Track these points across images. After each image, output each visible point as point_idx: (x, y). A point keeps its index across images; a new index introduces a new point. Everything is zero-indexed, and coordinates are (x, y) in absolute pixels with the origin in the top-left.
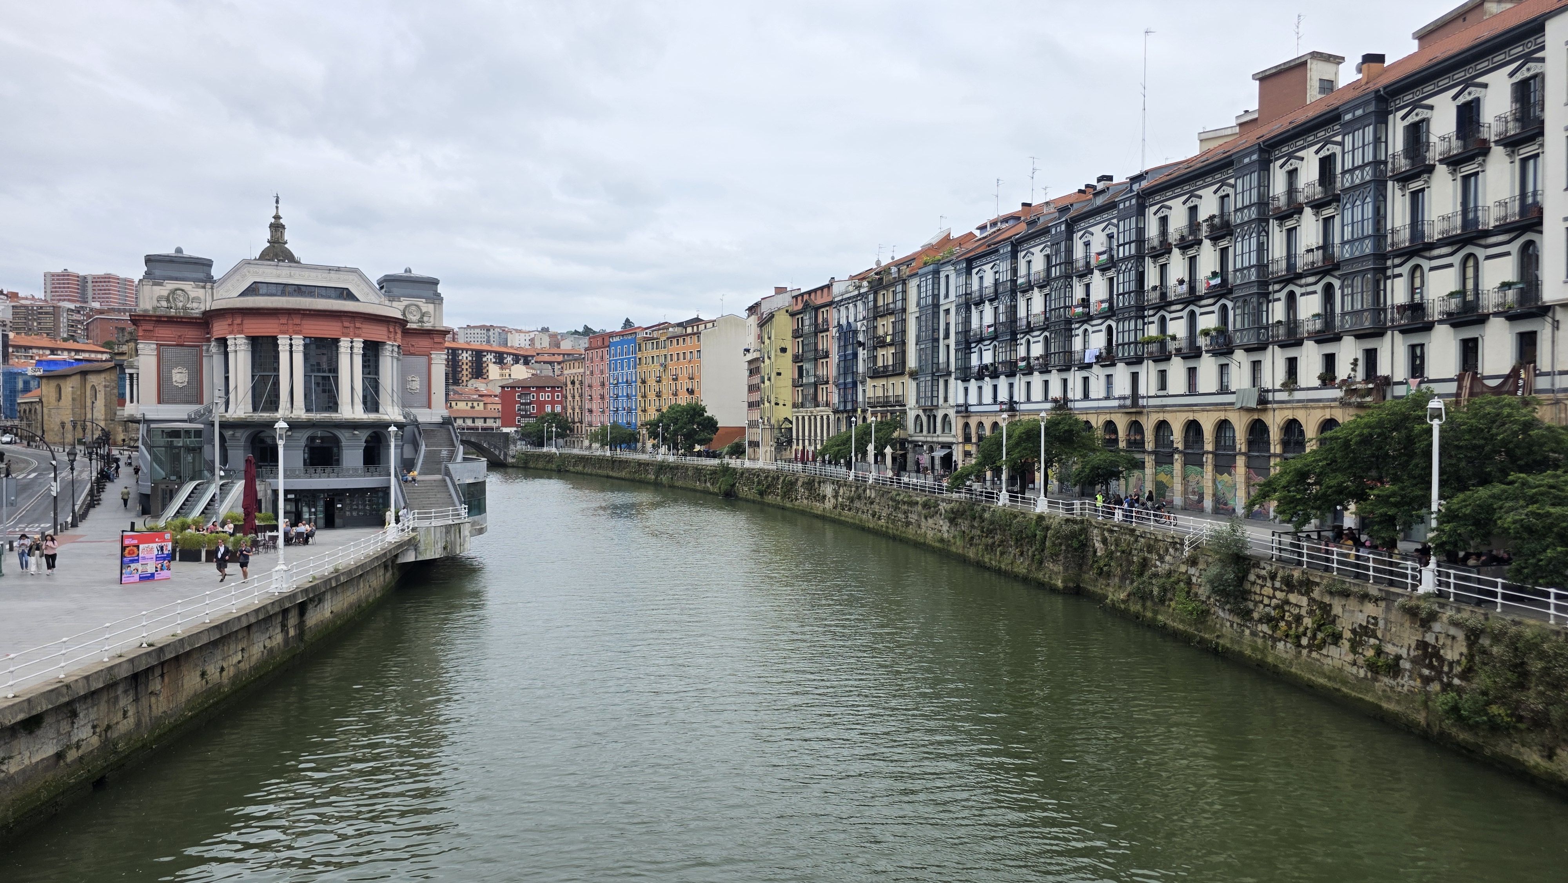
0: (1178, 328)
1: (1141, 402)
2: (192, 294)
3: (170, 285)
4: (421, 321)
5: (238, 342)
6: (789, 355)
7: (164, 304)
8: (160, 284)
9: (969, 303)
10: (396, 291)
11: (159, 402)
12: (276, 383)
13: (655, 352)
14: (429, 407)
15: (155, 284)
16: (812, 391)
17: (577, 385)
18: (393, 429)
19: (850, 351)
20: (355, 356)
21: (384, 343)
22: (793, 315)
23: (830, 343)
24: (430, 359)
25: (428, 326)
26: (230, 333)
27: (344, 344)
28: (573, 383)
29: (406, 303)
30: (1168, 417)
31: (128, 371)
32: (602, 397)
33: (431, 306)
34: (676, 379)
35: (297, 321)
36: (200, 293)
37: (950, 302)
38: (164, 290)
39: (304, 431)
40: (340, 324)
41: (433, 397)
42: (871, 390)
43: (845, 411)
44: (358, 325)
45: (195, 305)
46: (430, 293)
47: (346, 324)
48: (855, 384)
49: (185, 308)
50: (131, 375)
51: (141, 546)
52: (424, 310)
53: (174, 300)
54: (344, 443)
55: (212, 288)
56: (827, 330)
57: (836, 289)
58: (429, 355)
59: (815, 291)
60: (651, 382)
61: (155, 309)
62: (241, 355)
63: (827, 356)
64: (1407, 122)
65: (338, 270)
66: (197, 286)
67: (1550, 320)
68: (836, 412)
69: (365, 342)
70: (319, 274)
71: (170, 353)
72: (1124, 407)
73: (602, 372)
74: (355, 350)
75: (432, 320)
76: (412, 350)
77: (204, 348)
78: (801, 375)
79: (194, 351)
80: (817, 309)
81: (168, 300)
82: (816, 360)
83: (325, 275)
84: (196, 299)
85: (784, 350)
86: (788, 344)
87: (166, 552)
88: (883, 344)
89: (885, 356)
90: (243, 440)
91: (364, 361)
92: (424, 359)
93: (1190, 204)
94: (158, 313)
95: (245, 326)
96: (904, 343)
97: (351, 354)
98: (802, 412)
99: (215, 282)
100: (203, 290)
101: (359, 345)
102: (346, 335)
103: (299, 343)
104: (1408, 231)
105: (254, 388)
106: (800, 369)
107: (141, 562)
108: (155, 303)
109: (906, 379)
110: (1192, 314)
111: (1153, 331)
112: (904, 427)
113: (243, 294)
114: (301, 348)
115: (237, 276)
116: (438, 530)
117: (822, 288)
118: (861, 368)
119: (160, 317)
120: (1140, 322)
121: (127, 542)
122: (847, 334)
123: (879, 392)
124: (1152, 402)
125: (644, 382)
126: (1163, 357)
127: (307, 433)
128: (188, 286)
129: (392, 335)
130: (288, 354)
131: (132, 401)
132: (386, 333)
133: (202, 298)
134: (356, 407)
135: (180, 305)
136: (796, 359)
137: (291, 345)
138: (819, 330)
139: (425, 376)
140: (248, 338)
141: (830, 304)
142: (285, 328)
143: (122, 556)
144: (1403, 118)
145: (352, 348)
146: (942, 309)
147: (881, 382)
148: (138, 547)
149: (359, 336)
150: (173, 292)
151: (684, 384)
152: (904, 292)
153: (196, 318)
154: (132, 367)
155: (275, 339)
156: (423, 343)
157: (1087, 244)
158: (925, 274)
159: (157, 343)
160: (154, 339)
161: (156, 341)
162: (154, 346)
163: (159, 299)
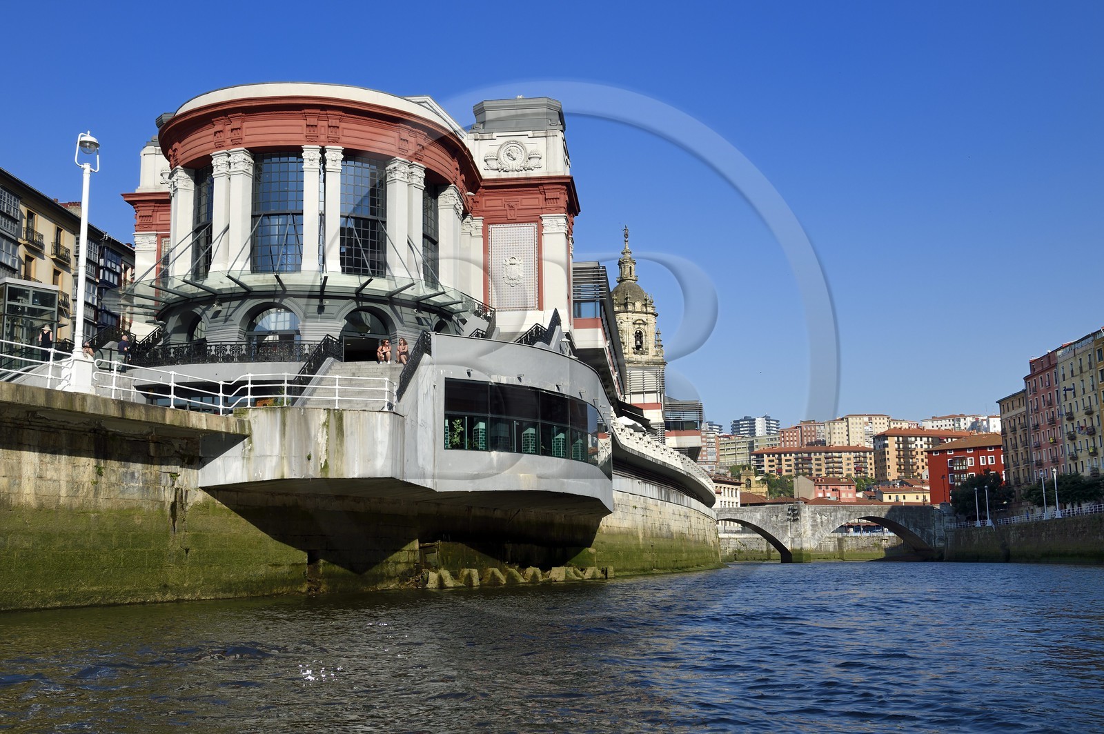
4: (525, 167)
14: (540, 307)
24: (540, 228)
25: (536, 172)
29: (501, 141)
33: (542, 142)
52: (530, 147)
58: (538, 221)
61: (157, 186)
69: (346, 151)
92: (529, 230)
139: (533, 256)
156: (530, 200)
159: (157, 234)
160: (154, 227)
161: (156, 230)
162: (154, 238)
163: (162, 172)
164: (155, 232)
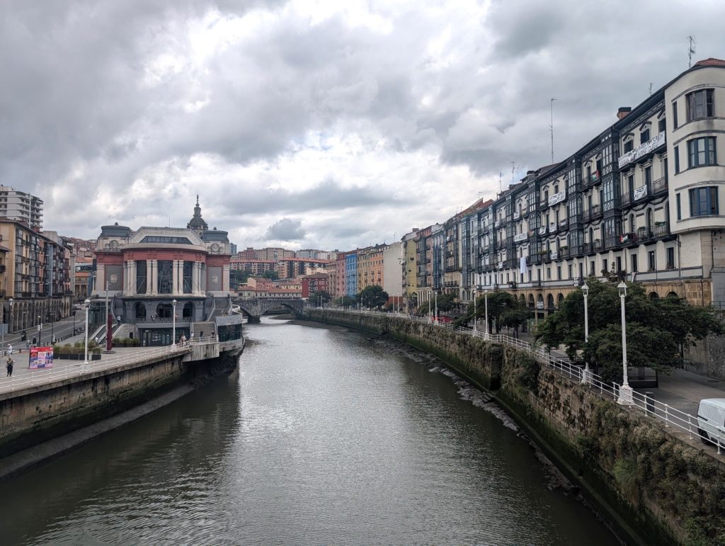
0: (553, 247)
1: (542, 284)
2: (120, 242)
3: (111, 239)
4: (219, 251)
5: (131, 263)
6: (415, 261)
7: (108, 247)
8: (107, 239)
9: (481, 236)
10: (208, 238)
11: (105, 289)
12: (146, 281)
13: (365, 261)
14: (222, 290)
15: (105, 238)
16: (424, 279)
17: (333, 277)
18: (175, 301)
19: (437, 259)
20: (180, 268)
21: (194, 262)
22: (416, 242)
23: (430, 255)
24: (223, 268)
25: (222, 253)
26: (129, 259)
27: (175, 263)
28: (331, 276)
29: (212, 244)
30: (552, 292)
32: (343, 283)
33: (223, 244)
34: (373, 274)
35: (155, 253)
36: (123, 242)
37: (474, 234)
38: (107, 242)
40: (173, 254)
41: (224, 285)
42: (447, 278)
43: (436, 289)
44: (182, 254)
45: (120, 247)
46: (224, 239)
47: (176, 254)
48: (440, 276)
49: (116, 249)
50: (95, 278)
51: (39, 353)
52: (220, 246)
53: (112, 245)
55: (128, 240)
56: (429, 249)
57: (433, 230)
58: (222, 266)
59: (425, 230)
60: (363, 275)
61: (104, 249)
62: (132, 269)
63: (429, 261)
64: (625, 142)
66: (122, 239)
67: (677, 243)
68: (433, 289)
70: (173, 232)
71: (109, 268)
72: (536, 287)
73: (343, 271)
74: (180, 266)
75: (223, 250)
76: (211, 264)
78: (420, 272)
80: (425, 239)
81: (110, 245)
82: (425, 264)
83: (176, 232)
84: (121, 245)
85: (412, 259)
86: (414, 256)
87: (50, 355)
88: (451, 256)
89: (451, 262)
90: (132, 305)
91: (184, 270)
93: (555, 185)
94: (106, 251)
95: (134, 256)
96: (457, 255)
97: (178, 267)
98: (421, 290)
99: (130, 237)
101: (181, 263)
103: (155, 263)
104: (628, 195)
105: (137, 282)
106: (420, 268)
107: (39, 359)
108: (104, 247)
109: (458, 273)
110: (558, 240)
111: (545, 248)
112: (458, 297)
113: (142, 241)
114: (156, 265)
115: (139, 234)
117: (427, 229)
118: (442, 267)
119: (106, 253)
120: (539, 244)
121: (32, 351)
122: (437, 250)
123: (450, 280)
124: (546, 284)
125: (360, 276)
126: (549, 262)
127: (158, 303)
128: (118, 239)
129: (198, 258)
130: (151, 268)
131: (95, 290)
132: (195, 257)
133: (124, 244)
134: (180, 291)
135: (115, 247)
136: (418, 263)
137: (152, 264)
138: (427, 248)
139: (220, 276)
140: (135, 261)
141: (430, 236)
142: (149, 256)
143: (30, 357)
144: (624, 140)
145: (178, 264)
146: (472, 237)
147: (450, 274)
148: (37, 353)
149: (182, 259)
150: (112, 242)
151: (377, 276)
152: (457, 230)
153: (119, 253)
154: (95, 274)
155: (145, 261)
156: (220, 261)
157: (520, 205)
158: (464, 221)
159: (105, 264)
160: (104, 262)
162: (103, 266)
163: (106, 245)
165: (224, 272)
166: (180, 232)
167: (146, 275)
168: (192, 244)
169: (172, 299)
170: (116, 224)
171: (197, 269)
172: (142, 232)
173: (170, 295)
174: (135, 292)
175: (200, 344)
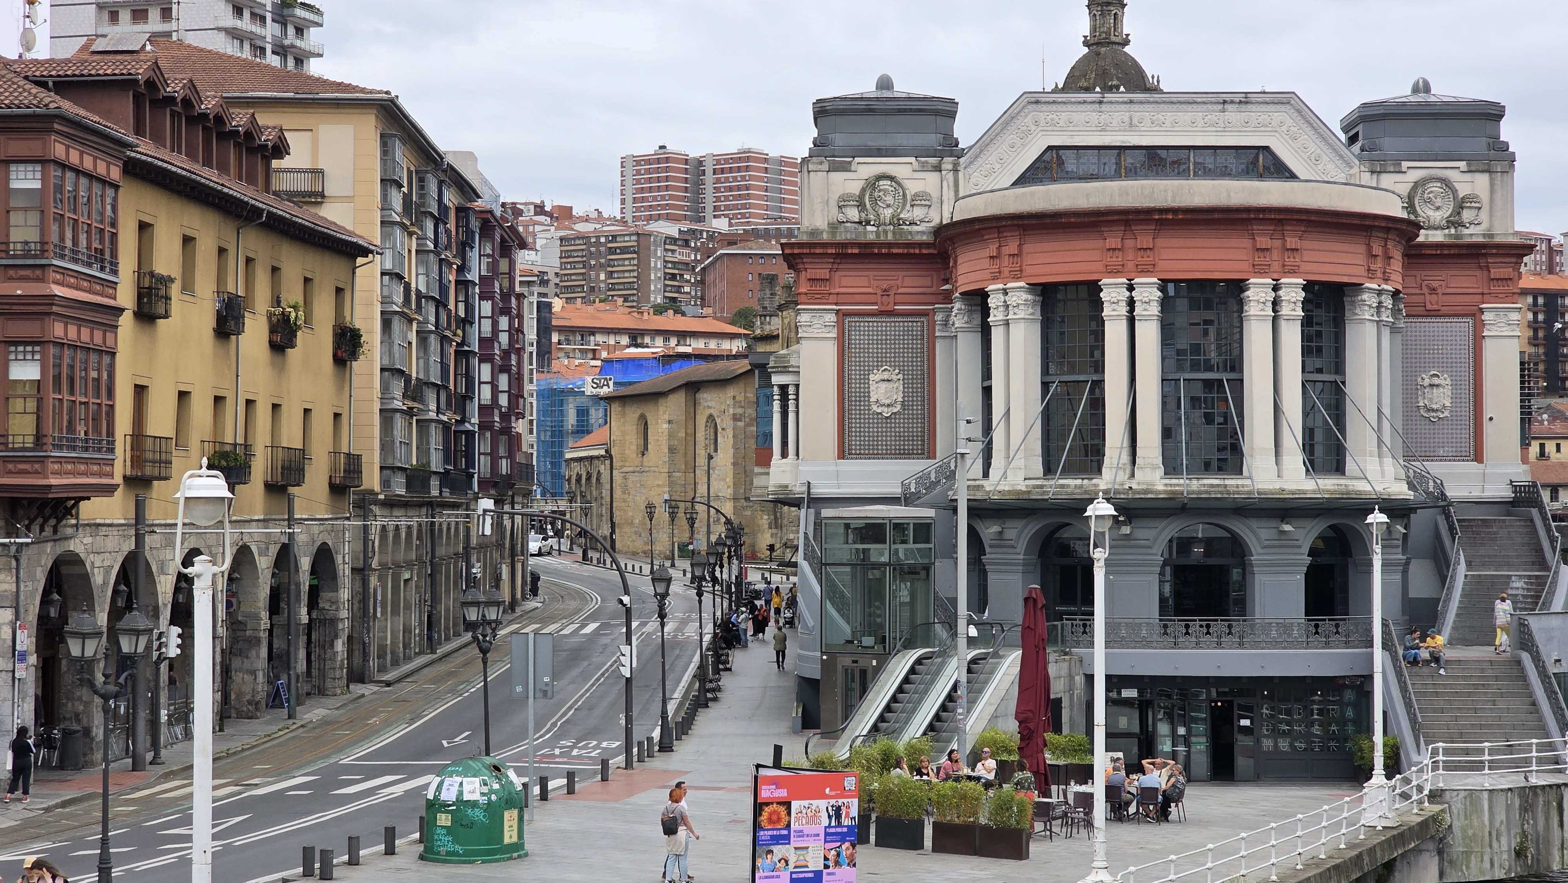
2: (913, 187)
3: (866, 168)
4: (1454, 222)
5: (1012, 299)
7: (853, 214)
8: (845, 168)
10: (1390, 145)
11: (842, 455)
12: (1098, 404)
14: (1478, 457)
15: (834, 168)
18: (1377, 518)
20: (1283, 325)
21: (1357, 287)
24: (1479, 326)
25: (1473, 234)
26: (994, 279)
27: (1257, 294)
29: (1414, 176)
31: (777, 379)
33: (1482, 181)
35: (1145, 240)
36: (929, 182)
39: (1161, 524)
40: (1246, 242)
41: (1488, 429)
44: (1292, 241)
45: (918, 213)
46: (1479, 145)
47: (1263, 241)
49: (897, 221)
50: (784, 388)
51: (795, 805)
52: (1463, 190)
53: (875, 201)
54: (1257, 555)
55: (955, 170)
58: (1476, 314)
61: (834, 227)
62: (1016, 333)
65: (1245, 100)
66: (924, 168)
69: (1308, 287)
70: (1197, 114)
71: (864, 333)
74: (1285, 310)
75: (1484, 216)
76: (1432, 302)
77: (939, 317)
79: (916, 325)
81: (861, 206)
83: (1212, 117)
84: (921, 200)
87: (846, 822)
90: (1022, 546)
91: (1305, 337)
92: (1463, 327)
94: (841, 237)
95: (1028, 260)
97: (1275, 320)
99: (961, 154)
100: (933, 177)
101: (1293, 295)
102: (1262, 273)
103: (1149, 295)
105: (1047, 416)
107: (795, 842)
108: (834, 214)
113: (1022, 181)
114: (1155, 309)
115: (1010, 137)
116: (1501, 802)
119: (844, 245)
121: (766, 793)
127: (1169, 530)
128: (903, 168)
129: (1378, 265)
130: (1123, 325)
131: (784, 454)
132: (1361, 259)
133: (935, 194)
134: (1286, 459)
135: (887, 213)
137: (1131, 303)
139: (1467, 374)
140: (1033, 287)
142: (1116, 259)
143: (756, 826)
145: (1276, 303)
148: (788, 805)
149: (1293, 272)
150: (872, 183)
153: (921, 245)
154: (785, 370)
155: (1093, 288)
156: (1461, 281)
159: (838, 311)
160: (832, 298)
161: (836, 304)
162: (832, 318)
163: (843, 203)
164: (834, 307)
165: (1488, 346)
166: (1233, 115)
167: (1099, 367)
168: (1293, 176)
169: (1364, 508)
170: (885, 83)
171: (1370, 330)
172: (1027, 120)
173: (1232, 482)
174: (1037, 466)
175: (1486, 780)
